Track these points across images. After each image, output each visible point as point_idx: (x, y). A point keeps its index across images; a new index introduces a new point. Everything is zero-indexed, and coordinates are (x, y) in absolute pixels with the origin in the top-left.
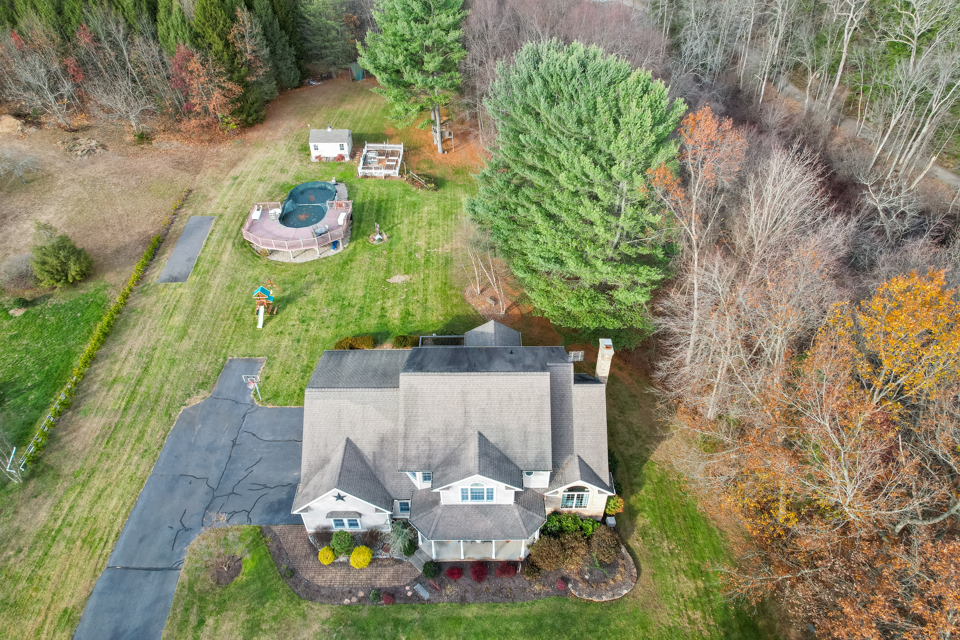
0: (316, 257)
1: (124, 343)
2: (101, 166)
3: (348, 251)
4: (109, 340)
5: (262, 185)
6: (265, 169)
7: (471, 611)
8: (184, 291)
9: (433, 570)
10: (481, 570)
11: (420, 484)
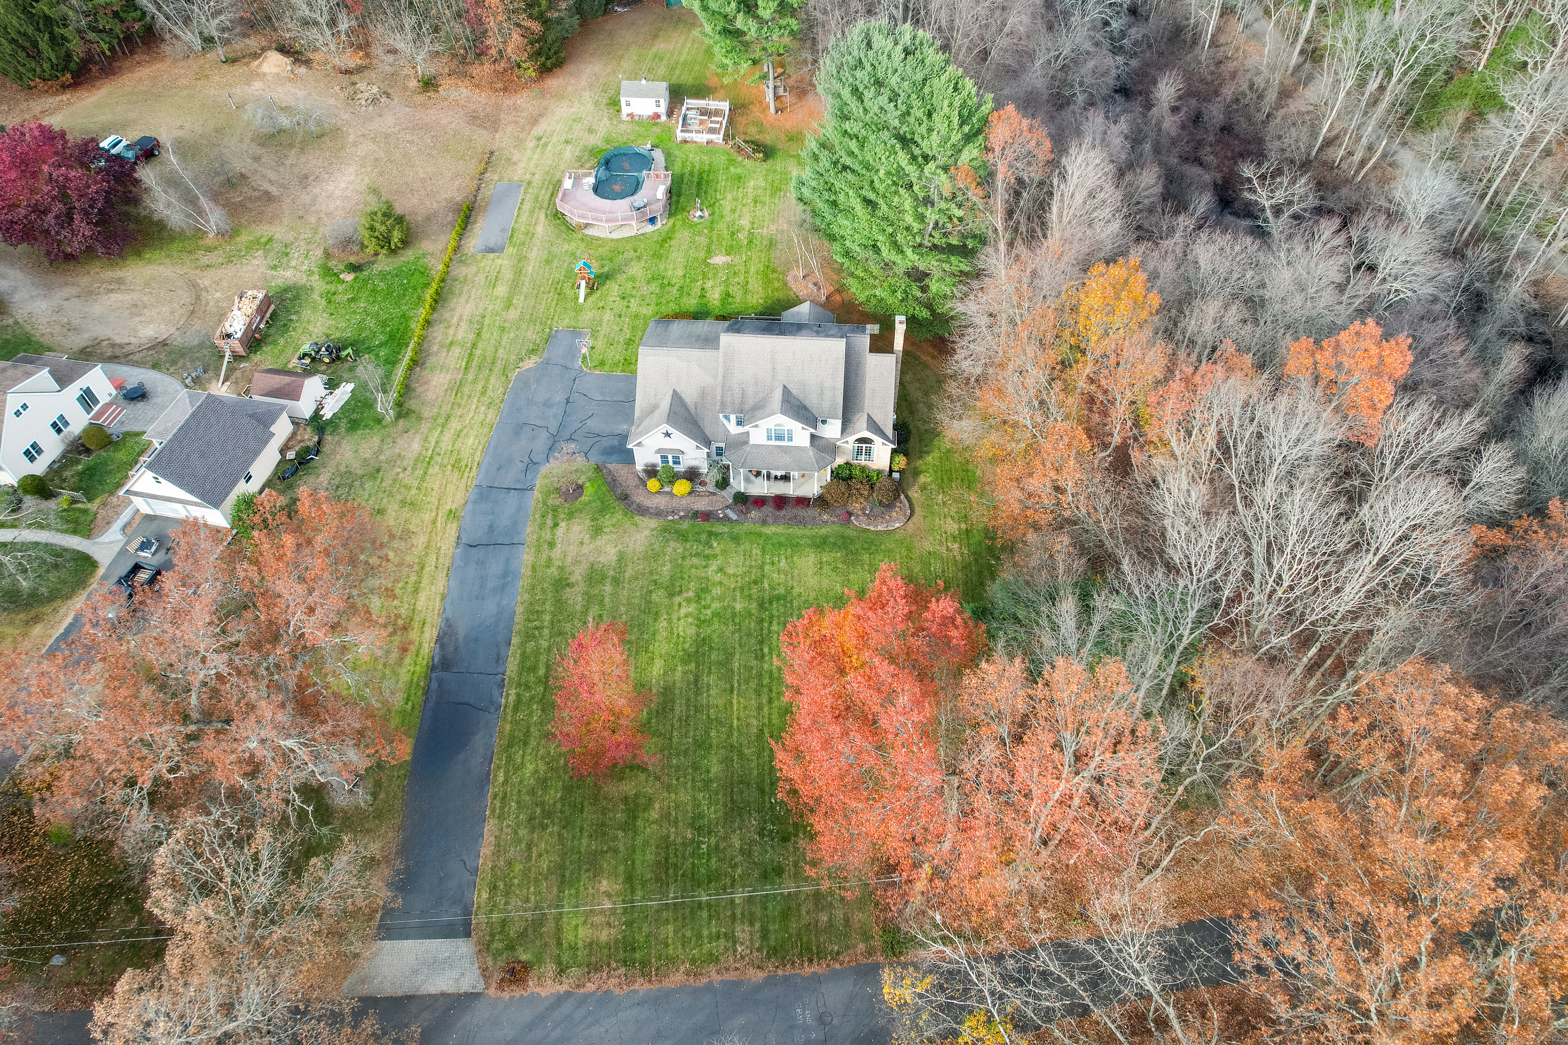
0: (633, 233)
1: (453, 310)
2: (390, 120)
3: (666, 228)
4: (439, 306)
5: (569, 147)
6: (570, 129)
7: (770, 530)
8: (503, 262)
9: (742, 499)
10: (781, 501)
11: (733, 429)
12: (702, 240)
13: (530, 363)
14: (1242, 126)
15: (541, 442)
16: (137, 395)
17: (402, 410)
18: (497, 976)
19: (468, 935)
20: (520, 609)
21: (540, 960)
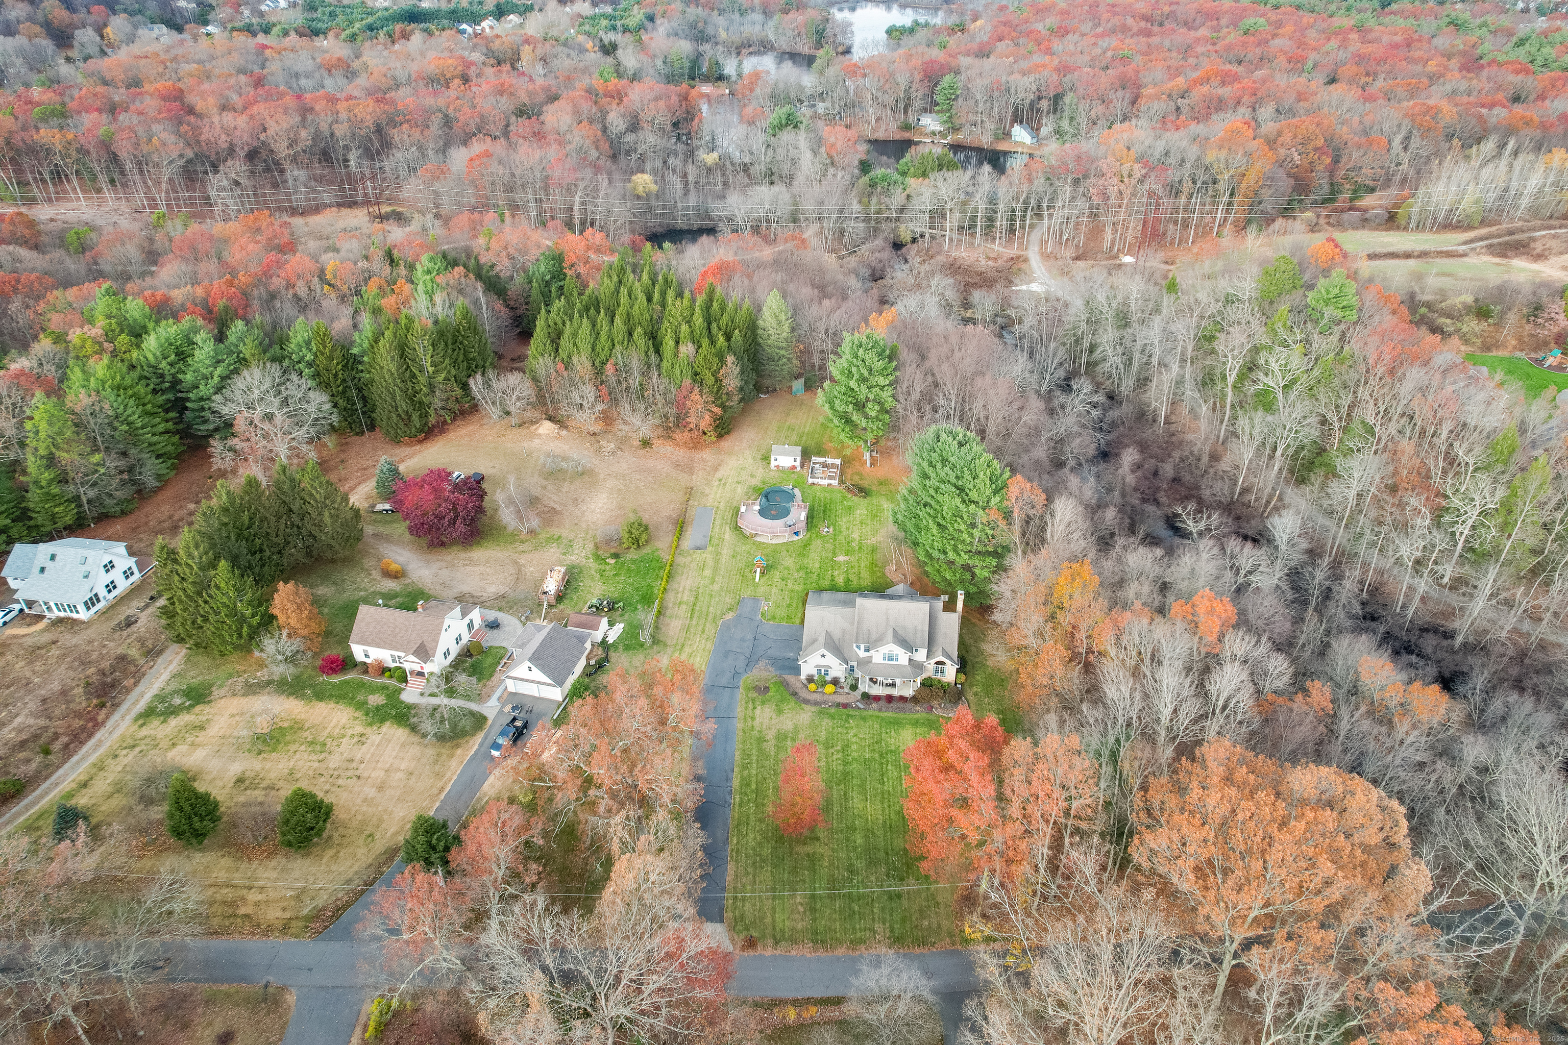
0: (786, 541)
1: (680, 582)
2: (624, 465)
3: (806, 538)
4: (671, 581)
5: (740, 486)
6: (739, 474)
7: (884, 714)
8: (707, 556)
9: (866, 696)
10: (890, 699)
11: (862, 654)
12: (829, 546)
13: (730, 616)
14: (1187, 478)
15: (741, 662)
16: (494, 625)
17: (656, 641)
18: (740, 944)
19: (722, 921)
20: (737, 753)
21: (764, 936)
